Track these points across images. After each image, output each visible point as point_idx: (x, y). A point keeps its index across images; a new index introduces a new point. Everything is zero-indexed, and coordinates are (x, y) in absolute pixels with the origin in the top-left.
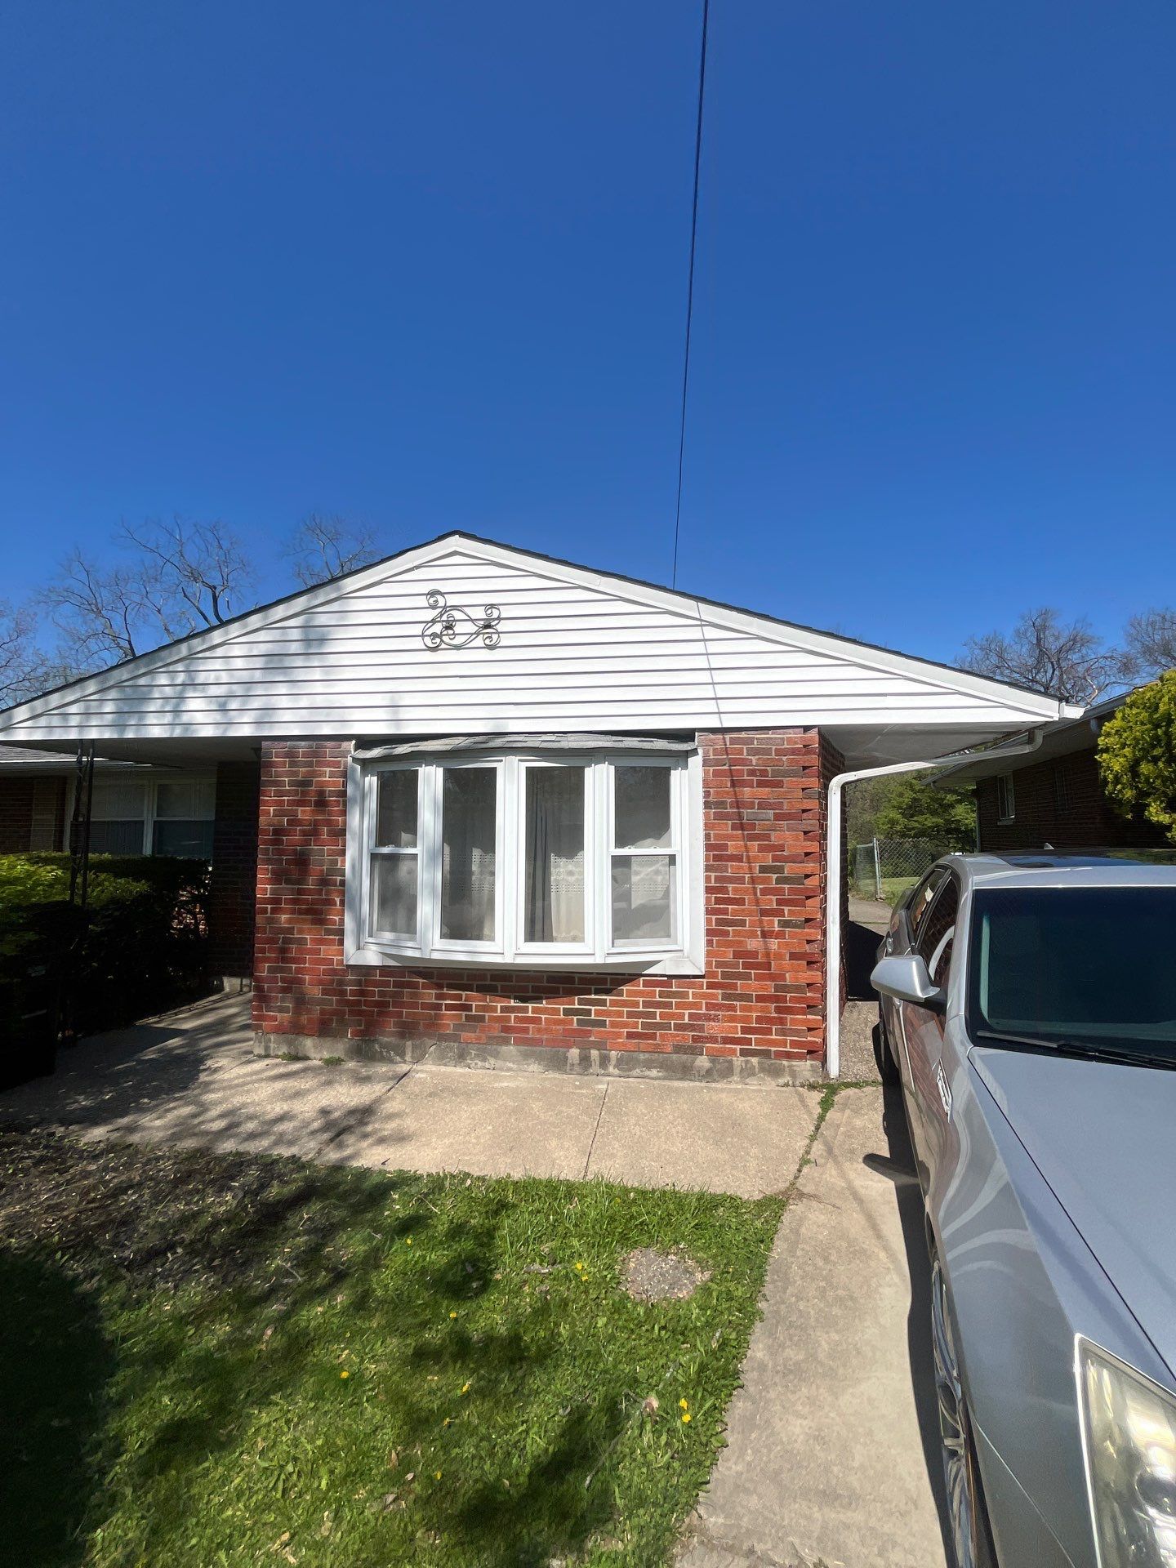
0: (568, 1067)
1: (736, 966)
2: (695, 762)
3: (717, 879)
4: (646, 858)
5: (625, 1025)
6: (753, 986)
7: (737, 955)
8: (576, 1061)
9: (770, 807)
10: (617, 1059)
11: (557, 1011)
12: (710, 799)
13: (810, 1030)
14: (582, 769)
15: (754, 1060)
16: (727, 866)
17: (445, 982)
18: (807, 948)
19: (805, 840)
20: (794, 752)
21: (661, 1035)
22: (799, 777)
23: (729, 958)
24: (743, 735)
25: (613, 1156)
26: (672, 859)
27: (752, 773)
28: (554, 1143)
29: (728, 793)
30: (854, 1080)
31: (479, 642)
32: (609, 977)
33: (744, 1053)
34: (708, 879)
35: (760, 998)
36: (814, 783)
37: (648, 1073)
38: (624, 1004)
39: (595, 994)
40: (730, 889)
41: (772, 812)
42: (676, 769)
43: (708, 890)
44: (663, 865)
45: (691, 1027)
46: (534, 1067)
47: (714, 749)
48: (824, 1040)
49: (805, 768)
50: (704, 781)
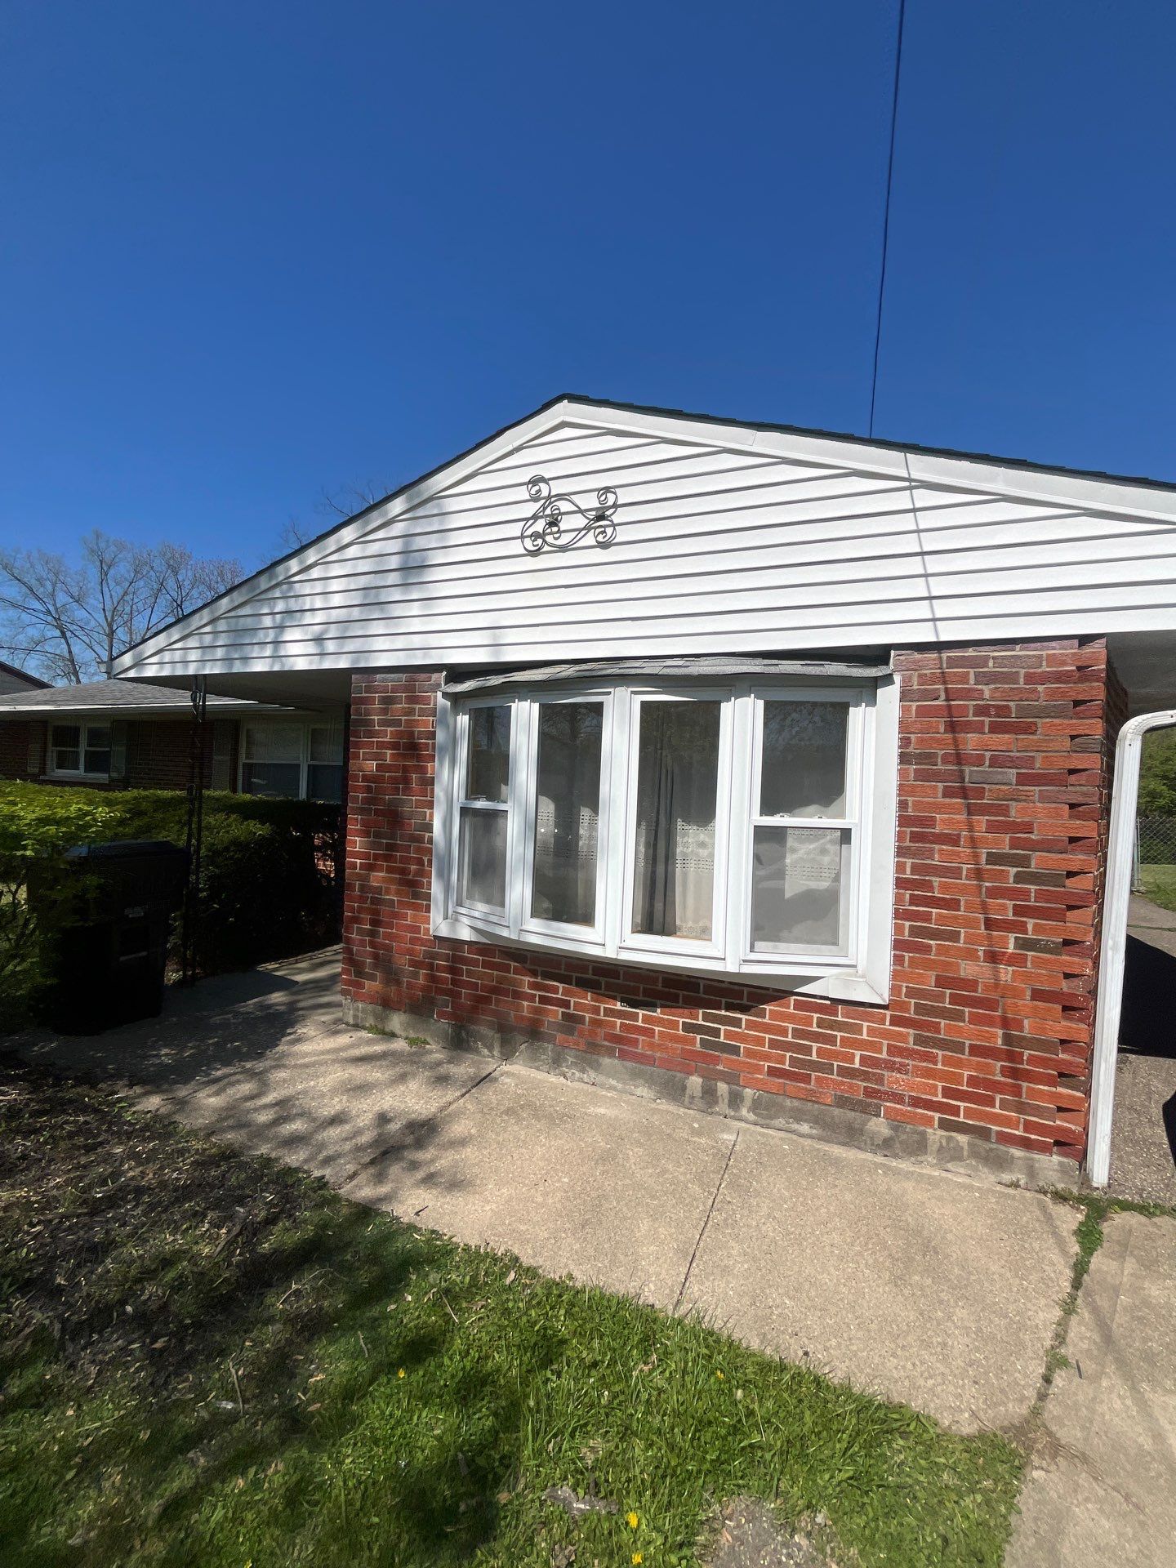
0: (687, 1100)
1: (940, 997)
2: (889, 696)
3: (915, 869)
4: (805, 832)
5: (766, 1057)
6: (967, 1031)
7: (941, 982)
8: (698, 1093)
9: (1012, 763)
10: (754, 1100)
11: (674, 1025)
12: (910, 750)
13: (1060, 1109)
14: (717, 704)
15: (962, 1139)
16: (932, 850)
17: (540, 969)
18: (1065, 986)
19: (1071, 817)
20: (1059, 677)
21: (818, 1078)
22: (1065, 717)
23: (930, 985)
24: (970, 652)
25: (726, 1271)
26: (846, 835)
27: (982, 711)
28: (645, 1226)
29: (939, 741)
30: (1137, 1199)
31: (590, 540)
32: (746, 990)
33: (945, 1125)
34: (900, 867)
35: (975, 1050)
36: (1096, 728)
37: (795, 1126)
38: (767, 1029)
39: (727, 1010)
40: (936, 884)
41: (1015, 771)
42: (857, 705)
43: (900, 883)
44: (832, 842)
45: (865, 1076)
46: (643, 1091)
47: (920, 676)
48: (1086, 1129)
49: (1077, 703)
50: (901, 722)
